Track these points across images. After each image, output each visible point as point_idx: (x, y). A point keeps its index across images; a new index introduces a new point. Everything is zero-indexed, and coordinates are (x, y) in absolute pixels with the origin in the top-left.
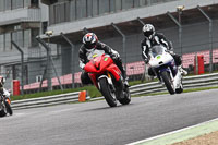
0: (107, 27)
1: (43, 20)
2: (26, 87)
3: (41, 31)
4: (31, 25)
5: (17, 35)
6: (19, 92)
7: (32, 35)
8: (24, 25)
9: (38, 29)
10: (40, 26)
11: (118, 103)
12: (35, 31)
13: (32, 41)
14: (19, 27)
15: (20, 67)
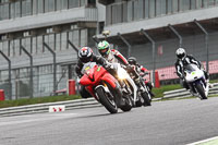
0: (164, 28)
1: (100, 20)
3: (98, 31)
4: (88, 25)
5: (74, 36)
7: (89, 35)
8: (81, 25)
9: (95, 29)
10: (97, 26)
11: (120, 110)
12: (91, 31)
13: (89, 40)
14: (76, 27)
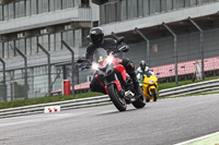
0: (159, 26)
1: (93, 20)
2: (77, 87)
4: (82, 25)
5: (68, 35)
6: (70, 92)
7: (83, 35)
8: (75, 25)
9: (89, 28)
13: (83, 40)
14: (70, 27)
15: (70, 67)
